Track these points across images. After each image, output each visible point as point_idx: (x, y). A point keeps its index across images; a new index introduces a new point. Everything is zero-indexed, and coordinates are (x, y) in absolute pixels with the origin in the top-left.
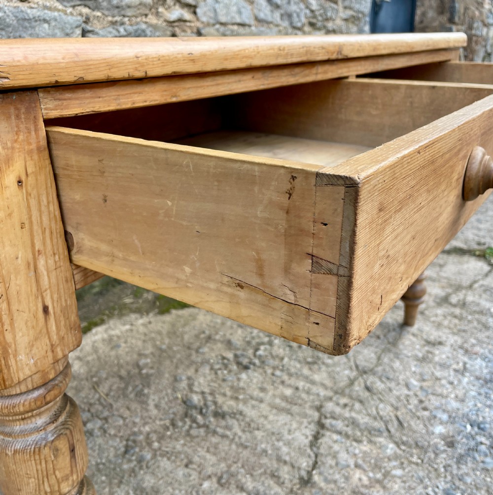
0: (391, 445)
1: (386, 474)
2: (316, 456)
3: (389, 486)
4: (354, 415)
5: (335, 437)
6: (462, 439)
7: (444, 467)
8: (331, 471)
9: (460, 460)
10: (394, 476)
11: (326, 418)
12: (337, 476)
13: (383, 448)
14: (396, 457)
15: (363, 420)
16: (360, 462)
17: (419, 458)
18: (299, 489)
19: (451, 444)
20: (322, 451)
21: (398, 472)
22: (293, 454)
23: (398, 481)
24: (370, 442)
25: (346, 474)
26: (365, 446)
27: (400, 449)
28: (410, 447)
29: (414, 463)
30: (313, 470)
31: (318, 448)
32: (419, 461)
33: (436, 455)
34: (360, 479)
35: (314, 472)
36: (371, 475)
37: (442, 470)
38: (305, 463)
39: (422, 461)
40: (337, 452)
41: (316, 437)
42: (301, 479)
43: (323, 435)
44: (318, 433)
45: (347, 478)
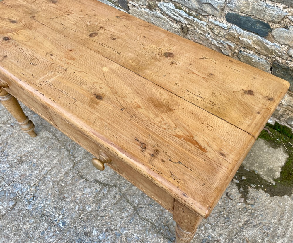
0: (90, 209)
1: (77, 203)
2: (90, 181)
3: (72, 203)
4: (109, 199)
5: (98, 189)
6: (88, 240)
7: (76, 227)
8: (83, 185)
9: (78, 235)
10: (76, 206)
11: (109, 188)
12: (80, 187)
13: (89, 206)
14: (84, 209)
15: (105, 202)
16: (85, 195)
17: (82, 218)
18: (80, 175)
19: (86, 234)
20: (93, 183)
21: (77, 208)
22: (93, 174)
23: (74, 207)
24: (93, 202)
25: (81, 190)
26: (92, 199)
27: (88, 212)
28: (88, 216)
29: (80, 215)
30: (85, 179)
31: (94, 182)
32: (80, 218)
33: (82, 226)
34: (78, 194)
35: (84, 180)
36: (78, 198)
37: (75, 225)
38: (88, 177)
39: (80, 219)
40: (91, 189)
41: (99, 183)
42: (83, 176)
43: (100, 185)
44: (101, 183)
45: (79, 190)
